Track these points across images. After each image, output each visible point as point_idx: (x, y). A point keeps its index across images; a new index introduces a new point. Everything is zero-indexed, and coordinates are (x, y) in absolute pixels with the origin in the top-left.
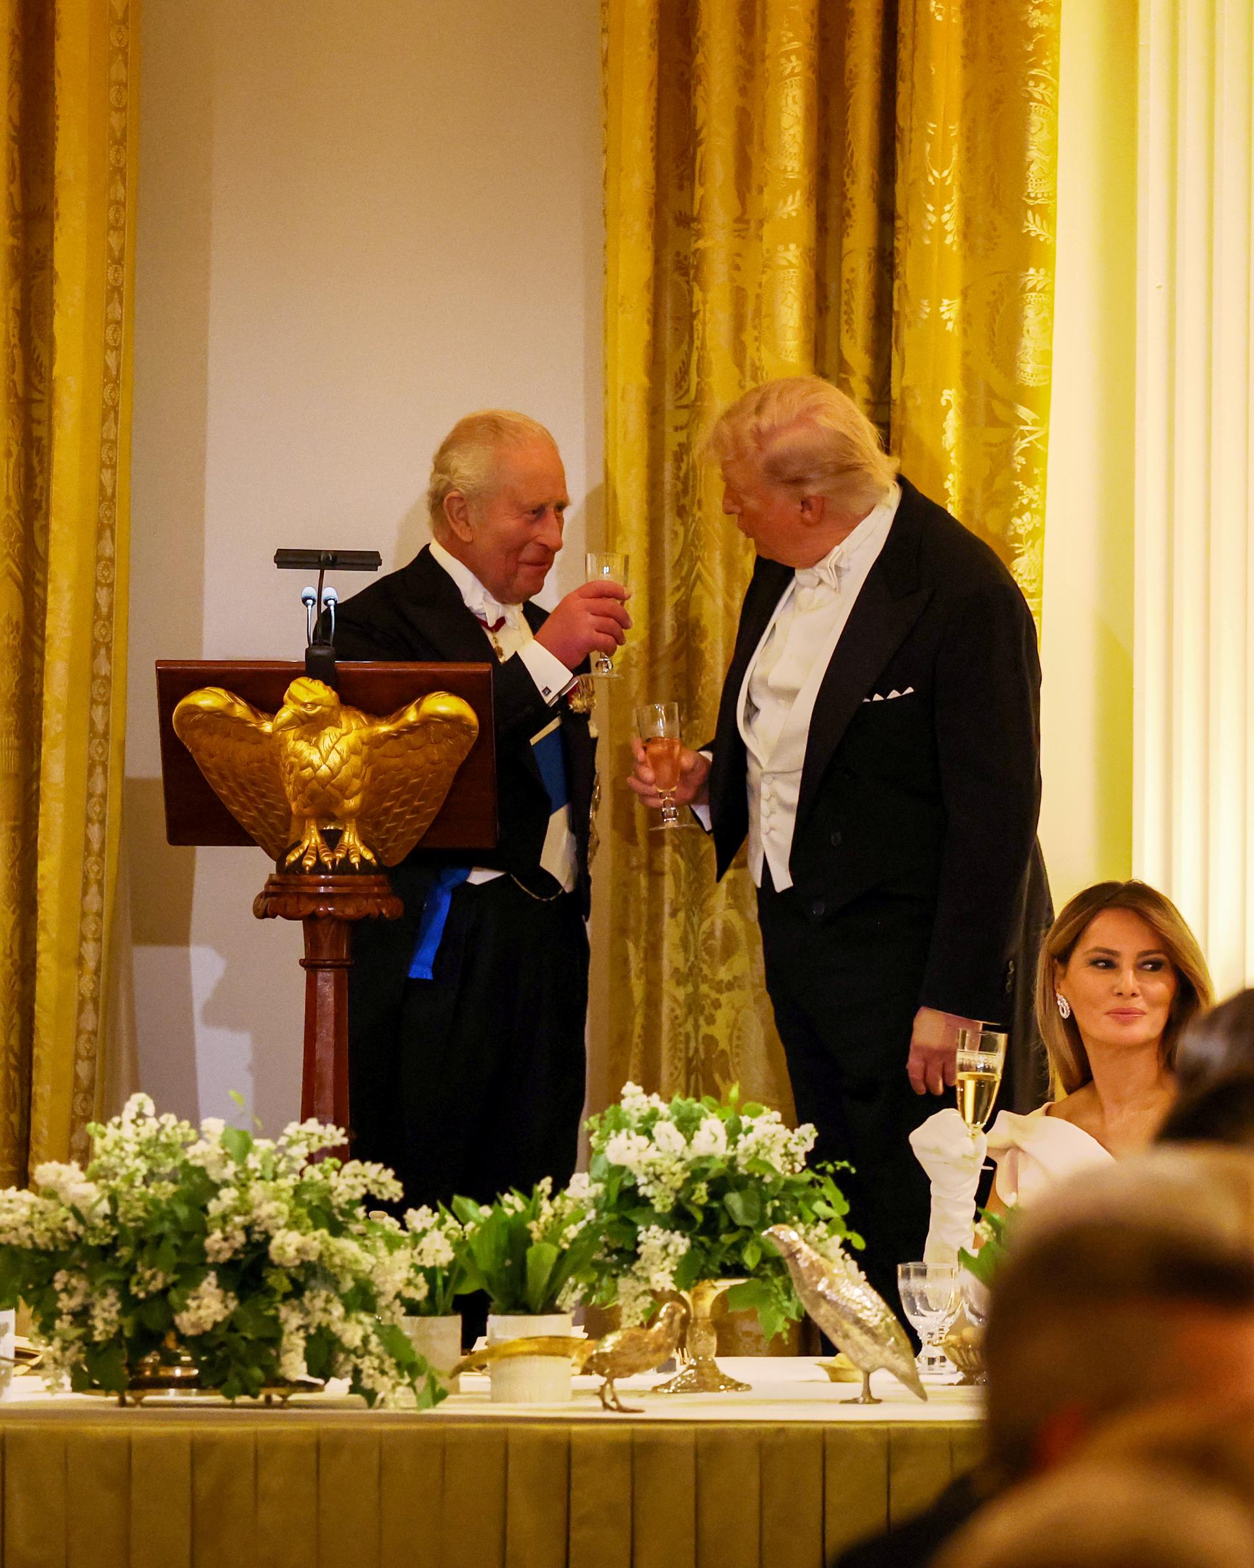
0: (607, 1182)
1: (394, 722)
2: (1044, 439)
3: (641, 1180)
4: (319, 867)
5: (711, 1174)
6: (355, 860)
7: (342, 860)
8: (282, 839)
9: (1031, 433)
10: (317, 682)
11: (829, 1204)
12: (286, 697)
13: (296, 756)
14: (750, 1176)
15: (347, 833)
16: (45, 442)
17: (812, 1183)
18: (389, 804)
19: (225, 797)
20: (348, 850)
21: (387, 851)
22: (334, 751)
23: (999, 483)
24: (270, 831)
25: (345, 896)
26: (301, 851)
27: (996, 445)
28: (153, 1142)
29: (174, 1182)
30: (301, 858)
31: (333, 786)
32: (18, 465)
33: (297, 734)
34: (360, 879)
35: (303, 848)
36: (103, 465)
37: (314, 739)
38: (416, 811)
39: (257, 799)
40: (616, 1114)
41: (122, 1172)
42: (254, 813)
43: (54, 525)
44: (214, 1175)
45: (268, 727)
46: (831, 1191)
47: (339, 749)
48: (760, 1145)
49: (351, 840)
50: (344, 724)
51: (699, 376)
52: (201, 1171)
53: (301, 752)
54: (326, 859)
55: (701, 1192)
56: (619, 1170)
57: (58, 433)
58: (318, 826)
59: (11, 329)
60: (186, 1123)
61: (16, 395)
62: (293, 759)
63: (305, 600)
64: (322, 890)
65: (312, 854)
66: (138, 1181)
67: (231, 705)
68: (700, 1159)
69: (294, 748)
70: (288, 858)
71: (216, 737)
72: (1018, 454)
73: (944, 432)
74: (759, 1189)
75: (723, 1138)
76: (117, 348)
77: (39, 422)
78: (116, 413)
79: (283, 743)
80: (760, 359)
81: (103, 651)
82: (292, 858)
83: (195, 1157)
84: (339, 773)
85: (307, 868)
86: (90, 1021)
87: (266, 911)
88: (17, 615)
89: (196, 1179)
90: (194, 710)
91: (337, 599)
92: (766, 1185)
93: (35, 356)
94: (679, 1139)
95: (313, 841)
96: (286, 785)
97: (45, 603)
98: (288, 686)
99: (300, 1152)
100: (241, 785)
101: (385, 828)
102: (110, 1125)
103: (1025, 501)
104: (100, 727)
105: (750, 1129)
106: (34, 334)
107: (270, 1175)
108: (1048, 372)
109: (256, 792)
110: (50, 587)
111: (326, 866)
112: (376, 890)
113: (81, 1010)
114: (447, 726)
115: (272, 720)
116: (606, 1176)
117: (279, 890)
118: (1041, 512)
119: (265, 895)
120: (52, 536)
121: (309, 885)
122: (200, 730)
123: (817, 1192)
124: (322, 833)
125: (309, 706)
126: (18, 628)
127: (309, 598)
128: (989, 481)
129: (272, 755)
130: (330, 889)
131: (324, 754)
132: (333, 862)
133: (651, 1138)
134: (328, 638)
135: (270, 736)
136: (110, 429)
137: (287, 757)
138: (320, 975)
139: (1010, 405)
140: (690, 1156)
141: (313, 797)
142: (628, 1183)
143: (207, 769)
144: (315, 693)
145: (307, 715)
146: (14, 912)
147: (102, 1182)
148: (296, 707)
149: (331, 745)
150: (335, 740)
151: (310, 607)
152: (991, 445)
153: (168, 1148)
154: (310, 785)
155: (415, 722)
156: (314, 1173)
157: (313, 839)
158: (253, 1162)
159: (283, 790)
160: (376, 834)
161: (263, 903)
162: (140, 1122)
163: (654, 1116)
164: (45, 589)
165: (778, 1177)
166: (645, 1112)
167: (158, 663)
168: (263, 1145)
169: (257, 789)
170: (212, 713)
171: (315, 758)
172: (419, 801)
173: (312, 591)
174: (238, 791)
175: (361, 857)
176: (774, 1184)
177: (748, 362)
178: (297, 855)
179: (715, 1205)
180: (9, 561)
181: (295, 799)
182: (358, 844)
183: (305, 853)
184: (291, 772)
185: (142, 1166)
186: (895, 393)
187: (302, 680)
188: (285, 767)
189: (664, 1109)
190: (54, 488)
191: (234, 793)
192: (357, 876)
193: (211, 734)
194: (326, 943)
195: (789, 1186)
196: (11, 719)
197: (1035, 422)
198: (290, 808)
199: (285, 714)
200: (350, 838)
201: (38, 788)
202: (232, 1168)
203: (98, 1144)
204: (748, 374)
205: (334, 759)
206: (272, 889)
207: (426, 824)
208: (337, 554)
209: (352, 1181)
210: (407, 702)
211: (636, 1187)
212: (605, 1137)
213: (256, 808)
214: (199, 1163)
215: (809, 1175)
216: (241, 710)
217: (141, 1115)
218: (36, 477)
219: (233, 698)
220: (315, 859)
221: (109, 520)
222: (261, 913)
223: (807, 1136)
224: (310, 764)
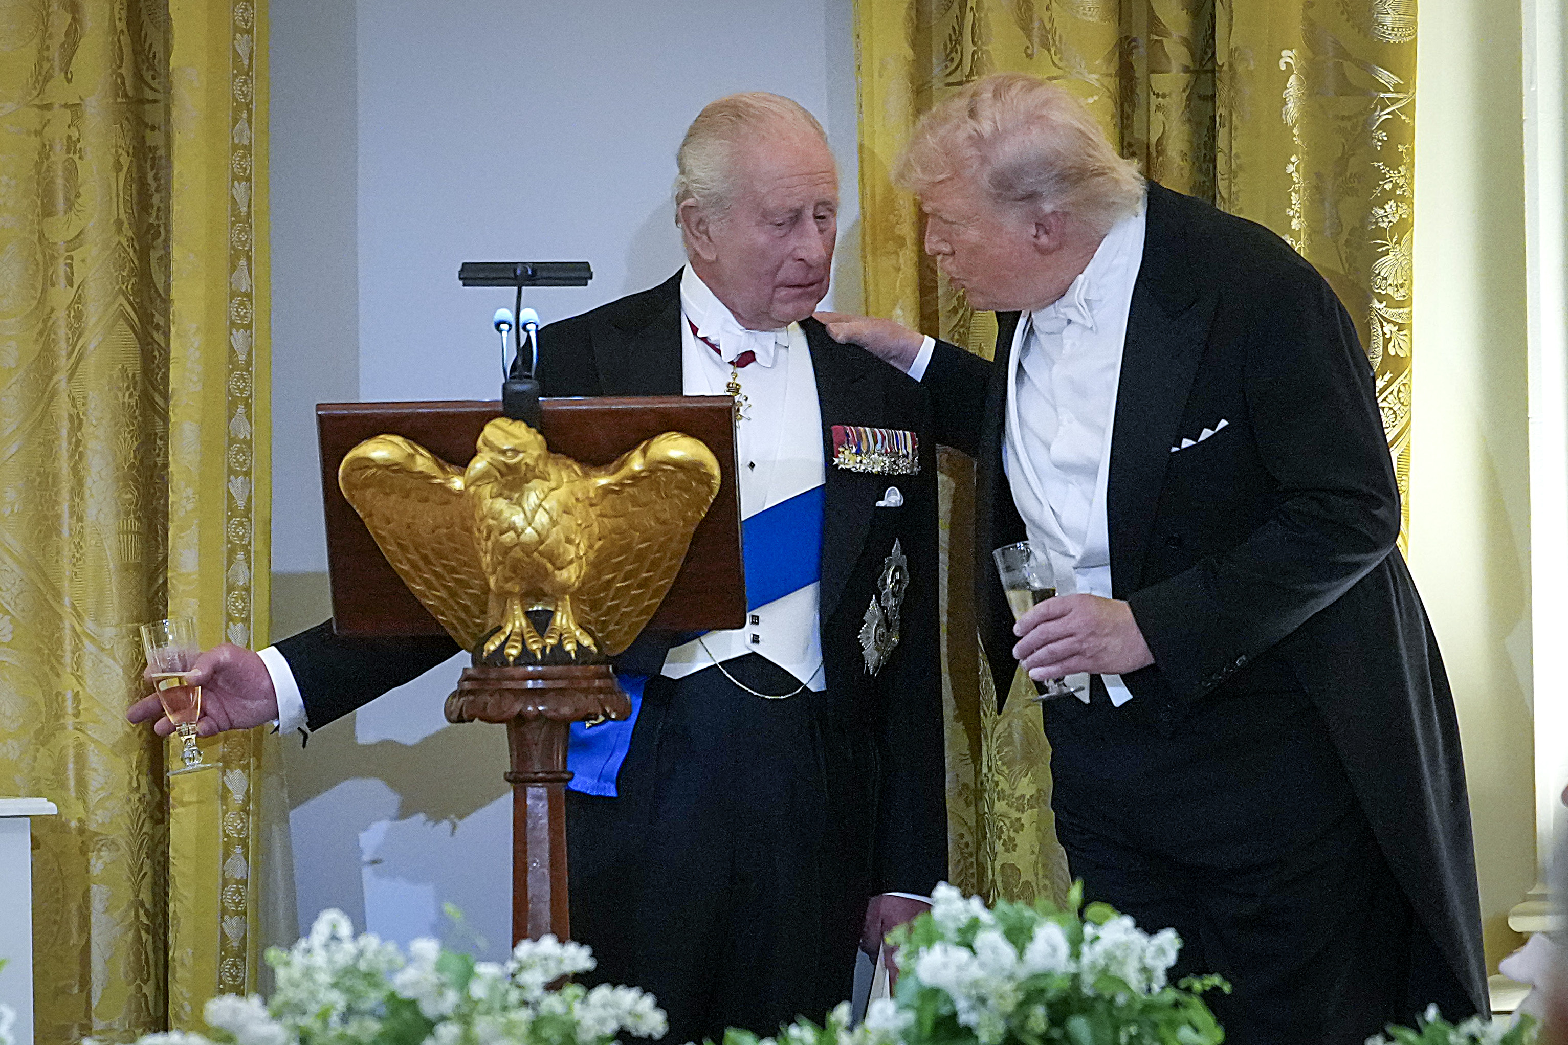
0: (919, 1010)
1: (613, 473)
2: (1409, 110)
3: (962, 1004)
4: (526, 656)
5: (1050, 995)
6: (570, 647)
7: (553, 648)
8: (477, 625)
9: (1394, 101)
10: (518, 423)
11: (1196, 1030)
12: (480, 443)
13: (493, 518)
14: (1098, 997)
15: (559, 614)
16: (162, 152)
17: (1176, 1005)
18: (610, 576)
19: (407, 573)
20: (561, 635)
21: (607, 637)
22: (541, 510)
23: (1354, 165)
24: (463, 615)
25: (560, 691)
26: (503, 638)
27: (1349, 118)
28: (350, 971)
29: (380, 1018)
30: (503, 645)
31: (540, 553)
32: (129, 180)
33: (495, 490)
34: (577, 671)
35: (505, 633)
36: (235, 177)
37: (517, 495)
38: (643, 584)
39: (446, 575)
40: (928, 922)
41: (314, 1008)
42: (443, 594)
43: (176, 253)
44: (429, 1009)
45: (458, 483)
46: (1200, 1013)
47: (547, 507)
48: (1110, 956)
49: (564, 621)
50: (554, 476)
51: (974, 43)
52: (412, 1004)
53: (501, 512)
54: (534, 647)
55: (1039, 1017)
56: (933, 994)
57: (178, 139)
58: (523, 608)
59: (116, 10)
60: (391, 947)
61: (126, 95)
62: (491, 522)
63: (498, 325)
64: (530, 684)
65: (516, 641)
66: (334, 1019)
67: (411, 457)
68: (1036, 977)
69: (491, 509)
70: (486, 647)
71: (393, 497)
72: (1378, 128)
73: (1284, 103)
74: (1110, 1015)
75: (1064, 949)
76: (249, 32)
77: (153, 128)
78: (250, 111)
79: (476, 501)
80: (1051, 20)
81: (241, 409)
82: (491, 647)
83: (404, 986)
84: (547, 536)
85: (511, 659)
86: (238, 868)
87: (460, 714)
88: (135, 367)
89: (407, 1015)
90: (365, 463)
91: (538, 322)
92: (1120, 1009)
93: (147, 46)
94: (1008, 952)
95: (517, 624)
96: (482, 554)
97: (168, 353)
98: (483, 429)
99: (535, 979)
100: (425, 558)
101: (605, 608)
102: (295, 952)
103: (1388, 187)
104: (241, 504)
105: (1096, 938)
106: (145, 17)
107: (497, 1005)
108: (1413, 24)
109: (444, 566)
110: (173, 330)
111: (535, 656)
112: (597, 683)
113: (226, 855)
114: (681, 475)
115: (462, 474)
116: (917, 1003)
117: (477, 687)
118: (1406, 200)
119: (459, 693)
120: (174, 266)
121: (512, 678)
122: (372, 490)
123: (1182, 1014)
124: (527, 614)
125: (509, 454)
126: (136, 383)
127: (504, 322)
128: (1343, 162)
129: (463, 519)
130: (540, 684)
131: (529, 514)
132: (543, 650)
133: (974, 952)
134: (530, 370)
135: (460, 494)
136: (243, 131)
137: (482, 519)
138: (531, 791)
139: (1366, 67)
140: (1022, 973)
141: (515, 568)
142: (945, 1010)
143: (383, 538)
144: (516, 437)
145: (506, 464)
146: (140, 735)
147: (289, 1020)
148: (492, 455)
149: (537, 502)
150: (542, 496)
151: (504, 334)
152: (1343, 118)
153: (371, 978)
154: (512, 554)
155: (642, 471)
156: (553, 1003)
157: (517, 622)
158: (478, 990)
159: (479, 561)
160: (594, 615)
161: (458, 703)
162: (333, 947)
163: (974, 925)
164: (167, 335)
165: (1132, 998)
166: (964, 920)
167: (319, 407)
168: (487, 970)
169: (444, 562)
170: (388, 466)
171: (518, 519)
172: (648, 572)
173: (507, 314)
174: (421, 564)
175: (578, 644)
176: (1129, 1006)
177: (1036, 24)
178: (497, 643)
179: (1056, 1033)
180: (122, 299)
181: (494, 572)
182: (573, 627)
183: (507, 639)
184: (488, 537)
185: (339, 1000)
186: (1221, 58)
187: (499, 421)
188: (479, 530)
189: (985, 916)
190: (176, 208)
191: (414, 566)
192: (573, 667)
193: (388, 494)
194: (536, 753)
195: (1148, 1008)
196: (129, 496)
197: (1397, 88)
198: (487, 584)
199: (479, 464)
200: (563, 620)
201: (165, 582)
202: (452, 997)
203: (281, 974)
204: (1036, 40)
205: (542, 518)
206: (467, 685)
207: (657, 601)
208: (536, 266)
209: (601, 1012)
210: (632, 447)
211: (954, 1015)
212: (913, 954)
213: (445, 587)
214: (408, 994)
215: (1171, 995)
216: (424, 462)
217: (334, 938)
218: (151, 196)
219: (413, 448)
220: (519, 646)
221: (244, 246)
222: (454, 716)
223: (1167, 947)
224: (512, 528)
